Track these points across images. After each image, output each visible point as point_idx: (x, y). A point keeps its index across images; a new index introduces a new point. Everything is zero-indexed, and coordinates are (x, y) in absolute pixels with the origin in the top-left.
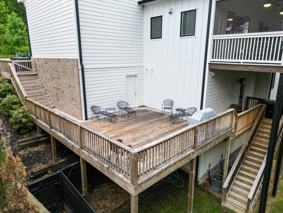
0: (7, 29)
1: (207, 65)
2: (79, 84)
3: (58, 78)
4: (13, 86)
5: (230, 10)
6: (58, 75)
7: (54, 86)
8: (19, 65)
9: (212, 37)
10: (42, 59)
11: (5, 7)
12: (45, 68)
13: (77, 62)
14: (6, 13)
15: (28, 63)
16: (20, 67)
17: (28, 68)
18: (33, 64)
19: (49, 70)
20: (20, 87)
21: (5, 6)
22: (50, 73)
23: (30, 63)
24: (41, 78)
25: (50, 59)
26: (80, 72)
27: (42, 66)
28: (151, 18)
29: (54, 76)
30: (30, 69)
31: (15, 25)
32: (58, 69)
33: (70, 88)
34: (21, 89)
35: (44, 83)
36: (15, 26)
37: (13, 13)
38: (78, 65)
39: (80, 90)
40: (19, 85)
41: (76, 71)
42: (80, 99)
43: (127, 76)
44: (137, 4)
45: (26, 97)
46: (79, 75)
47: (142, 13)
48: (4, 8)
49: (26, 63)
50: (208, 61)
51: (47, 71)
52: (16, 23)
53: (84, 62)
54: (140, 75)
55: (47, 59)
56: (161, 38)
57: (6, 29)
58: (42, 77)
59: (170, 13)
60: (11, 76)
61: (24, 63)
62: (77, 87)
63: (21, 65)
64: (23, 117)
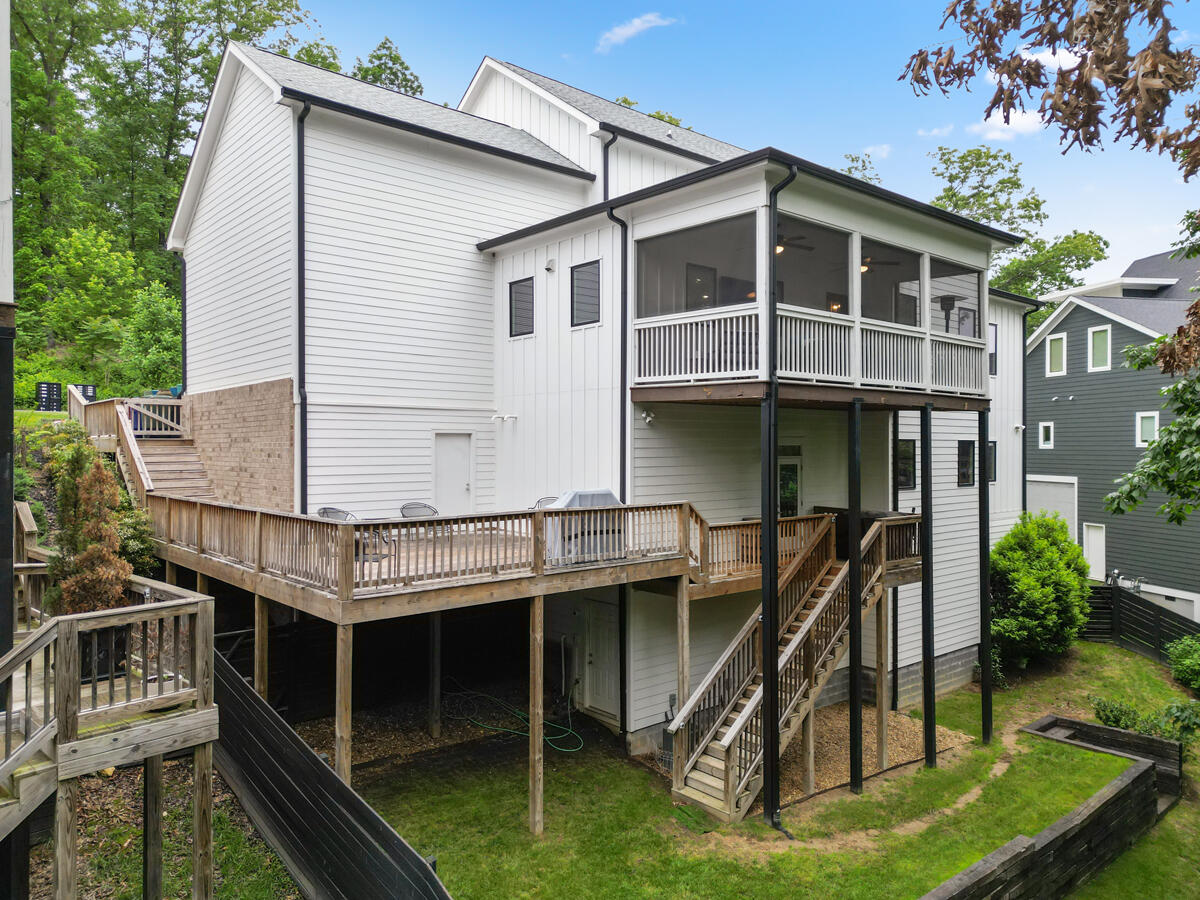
0: (128, 334)
1: (629, 393)
2: (292, 445)
3: (244, 441)
4: (119, 467)
5: (690, 262)
6: (244, 430)
7: (233, 464)
8: (144, 411)
9: (634, 322)
10: (211, 393)
11: (135, 268)
12: (216, 417)
13: (292, 386)
14: (133, 286)
15: (172, 407)
16: (148, 417)
17: (168, 422)
18: (185, 412)
19: (225, 421)
20: (138, 464)
21: (133, 266)
22: (225, 431)
23: (178, 407)
24: (203, 450)
25: (230, 389)
26: (297, 410)
27: (210, 413)
28: (511, 284)
29: (234, 436)
30: (174, 425)
31: (157, 320)
32: (246, 414)
33: (271, 460)
34: (140, 470)
35: (209, 462)
36: (155, 324)
37: (156, 284)
38: (292, 393)
39: (292, 461)
40: (136, 460)
41: (286, 410)
42: (292, 484)
43: (437, 434)
44: (474, 249)
45: (148, 491)
46: (292, 421)
47: (492, 273)
48: (132, 271)
49: (166, 407)
50: (630, 384)
51: (219, 426)
52: (160, 312)
53: (308, 388)
54: (481, 436)
55: (224, 391)
56: (532, 332)
57: (125, 334)
58: (204, 445)
59: (548, 270)
60: (119, 440)
61: (160, 406)
62: (285, 454)
63: (150, 414)
64: (133, 537)
